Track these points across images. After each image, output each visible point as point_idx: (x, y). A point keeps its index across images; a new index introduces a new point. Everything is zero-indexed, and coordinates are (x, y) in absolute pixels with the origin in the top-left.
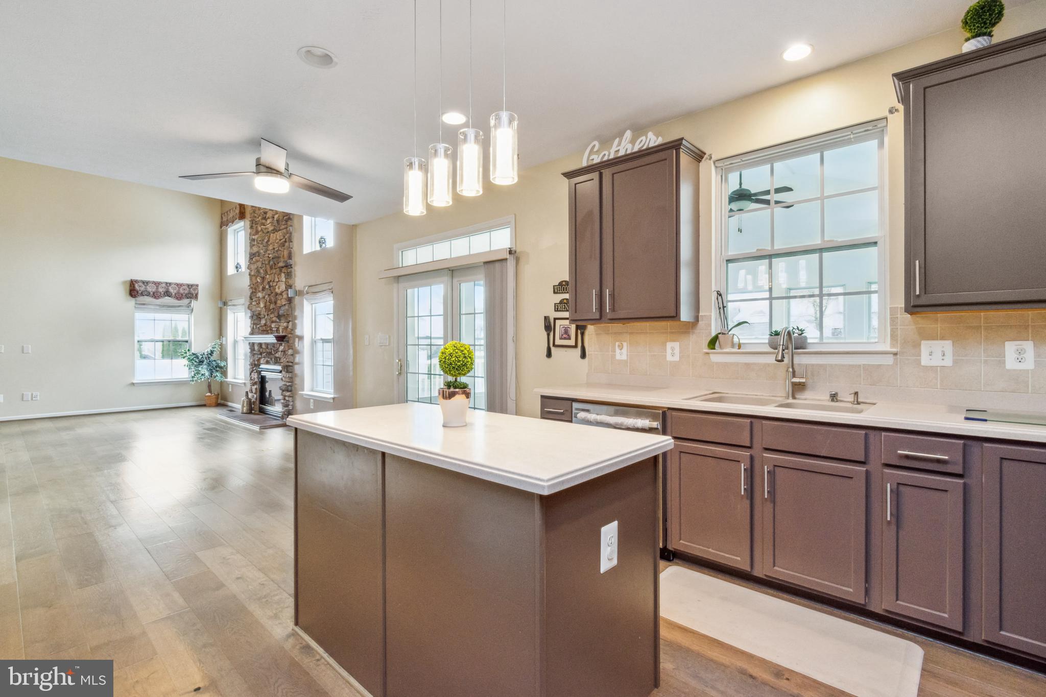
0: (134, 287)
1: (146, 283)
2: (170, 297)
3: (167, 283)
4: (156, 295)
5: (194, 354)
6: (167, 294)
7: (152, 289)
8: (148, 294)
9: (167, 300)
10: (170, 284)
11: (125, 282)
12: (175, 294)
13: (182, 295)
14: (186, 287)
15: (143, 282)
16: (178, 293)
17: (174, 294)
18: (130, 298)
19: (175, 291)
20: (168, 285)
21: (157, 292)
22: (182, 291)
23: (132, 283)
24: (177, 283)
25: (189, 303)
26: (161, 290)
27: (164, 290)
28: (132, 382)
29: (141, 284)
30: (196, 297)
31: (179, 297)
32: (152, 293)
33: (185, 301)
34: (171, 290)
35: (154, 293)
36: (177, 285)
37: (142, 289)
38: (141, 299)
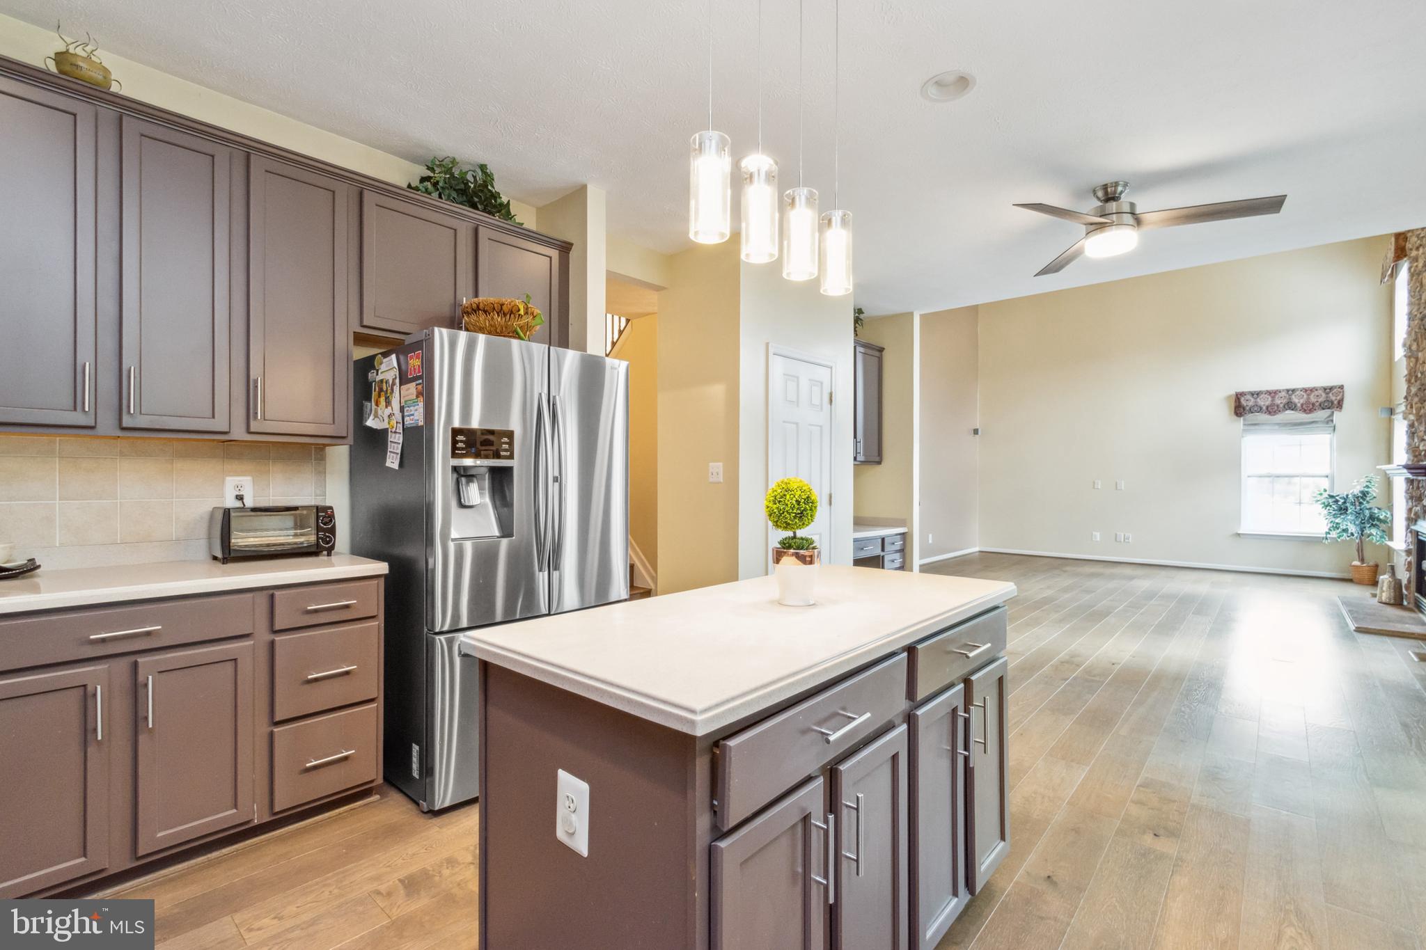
0: (1240, 402)
1: (1256, 394)
2: (1292, 410)
3: (1288, 391)
4: (1271, 410)
5: (1331, 497)
6: (1290, 406)
7: (1264, 401)
8: (1260, 410)
9: (1289, 415)
10: (1293, 391)
11: (1229, 397)
12: (1302, 405)
13: (1313, 405)
14: (1320, 392)
15: (1252, 394)
16: (1308, 402)
17: (1299, 405)
18: (1236, 417)
19: (1302, 401)
20: (1290, 392)
21: (1272, 405)
22: (1313, 399)
23: (1238, 397)
24: (1304, 389)
25: (1329, 417)
26: (1278, 401)
27: (1285, 401)
28: (1235, 532)
29: (1248, 397)
30: (1340, 405)
31: (1309, 408)
32: (1264, 408)
33: (1322, 414)
34: (1295, 399)
35: (1267, 407)
36: (1305, 390)
37: (1251, 403)
38: (1250, 417)
